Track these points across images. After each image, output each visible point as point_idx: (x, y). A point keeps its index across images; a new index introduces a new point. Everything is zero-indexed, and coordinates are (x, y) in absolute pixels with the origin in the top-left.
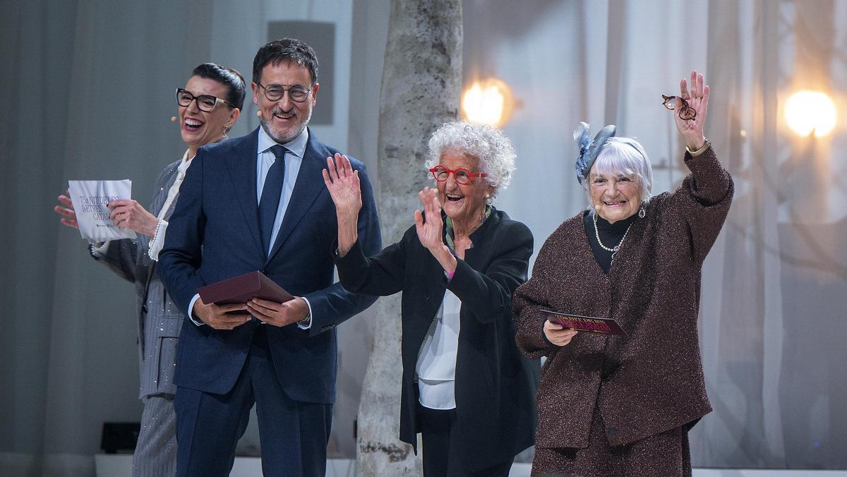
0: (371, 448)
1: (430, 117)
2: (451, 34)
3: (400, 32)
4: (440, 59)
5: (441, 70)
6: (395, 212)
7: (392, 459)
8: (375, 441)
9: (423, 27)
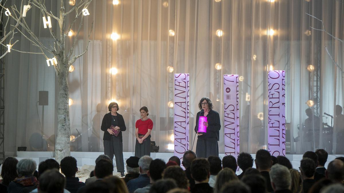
0: (57, 150)
1: (65, 104)
2: (67, 92)
3: (60, 92)
4: (66, 96)
5: (66, 98)
6: (60, 117)
7: (60, 151)
8: (58, 149)
9: (63, 92)
